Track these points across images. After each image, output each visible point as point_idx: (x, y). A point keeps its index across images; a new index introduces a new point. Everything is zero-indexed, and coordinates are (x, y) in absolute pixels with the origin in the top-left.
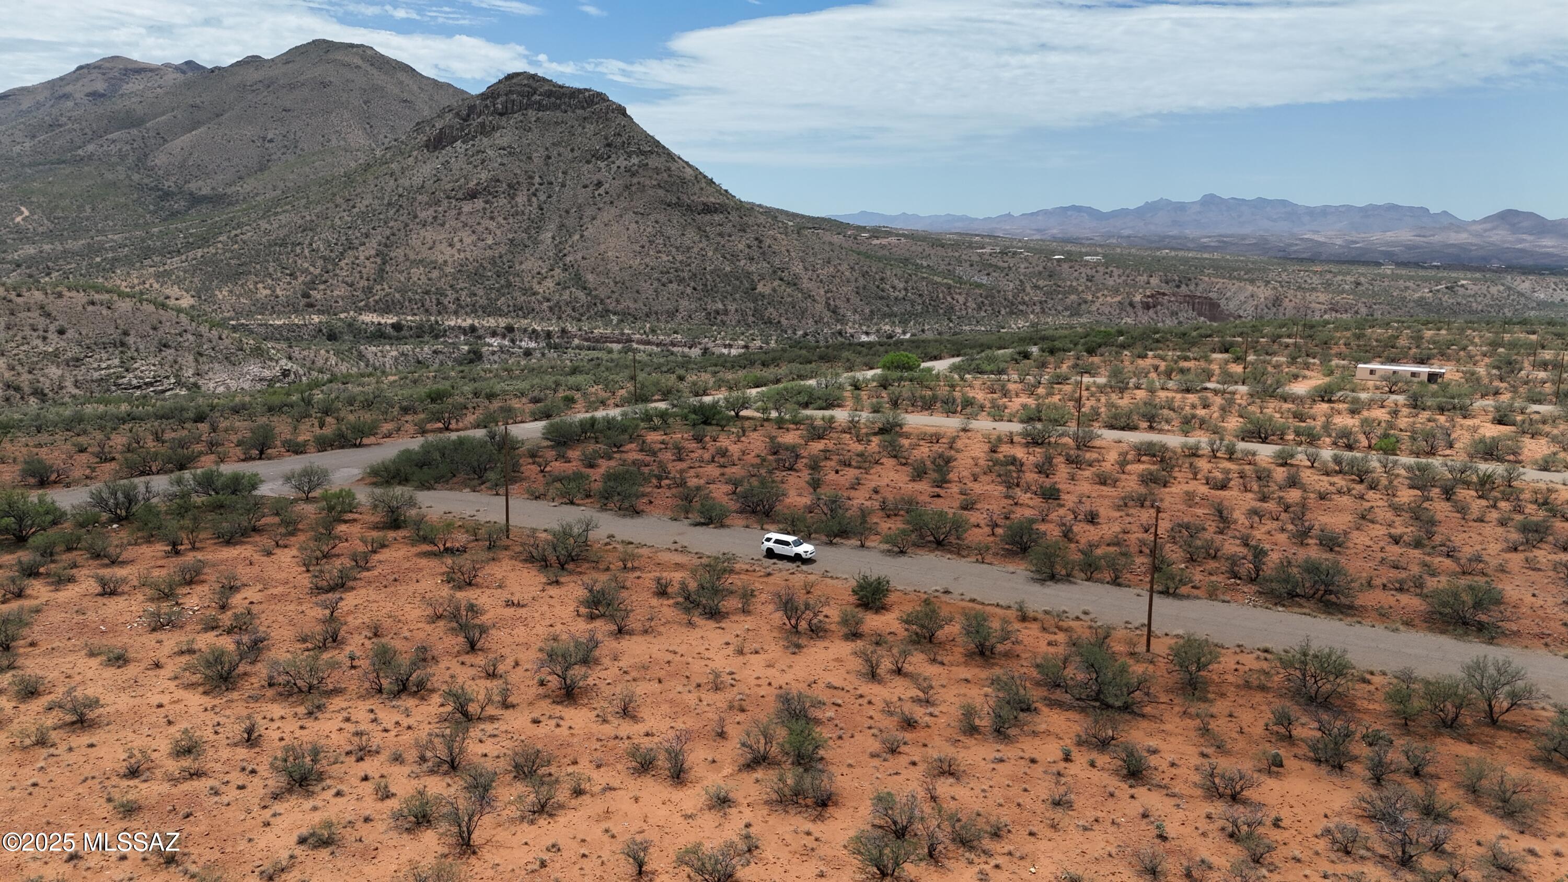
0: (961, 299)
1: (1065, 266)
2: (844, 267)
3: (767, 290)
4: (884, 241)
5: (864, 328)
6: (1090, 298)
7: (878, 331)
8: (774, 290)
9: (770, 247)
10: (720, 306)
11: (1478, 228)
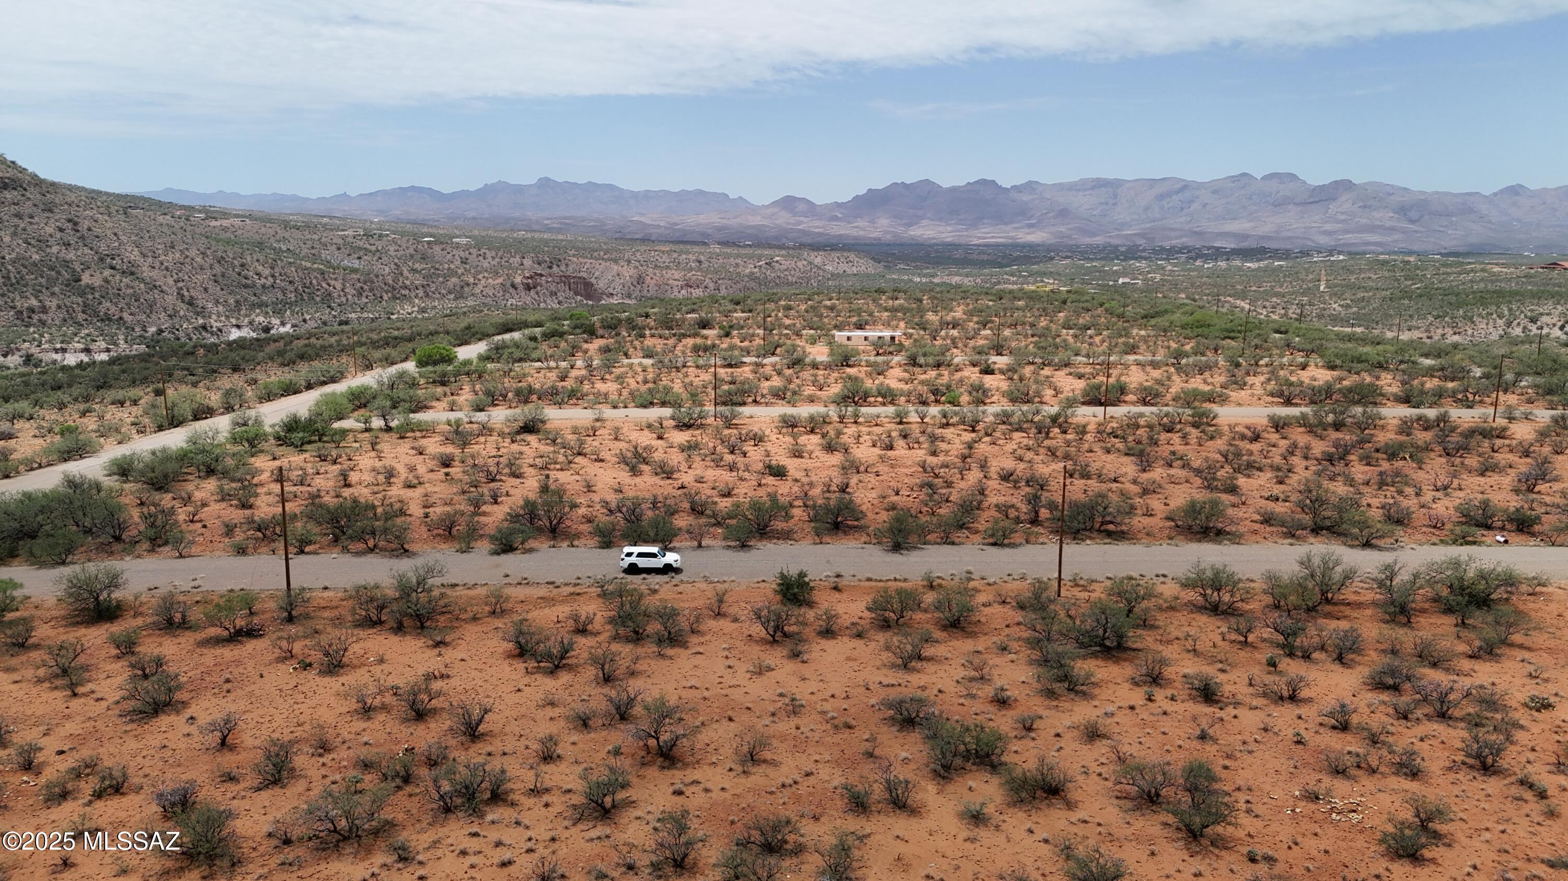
0: (339, 286)
1: (437, 248)
2: (193, 252)
3: (97, 281)
4: (225, 223)
5: (234, 321)
6: (472, 280)
7: (251, 323)
8: (106, 281)
9: (89, 229)
10: (34, 302)
11: (769, 211)
